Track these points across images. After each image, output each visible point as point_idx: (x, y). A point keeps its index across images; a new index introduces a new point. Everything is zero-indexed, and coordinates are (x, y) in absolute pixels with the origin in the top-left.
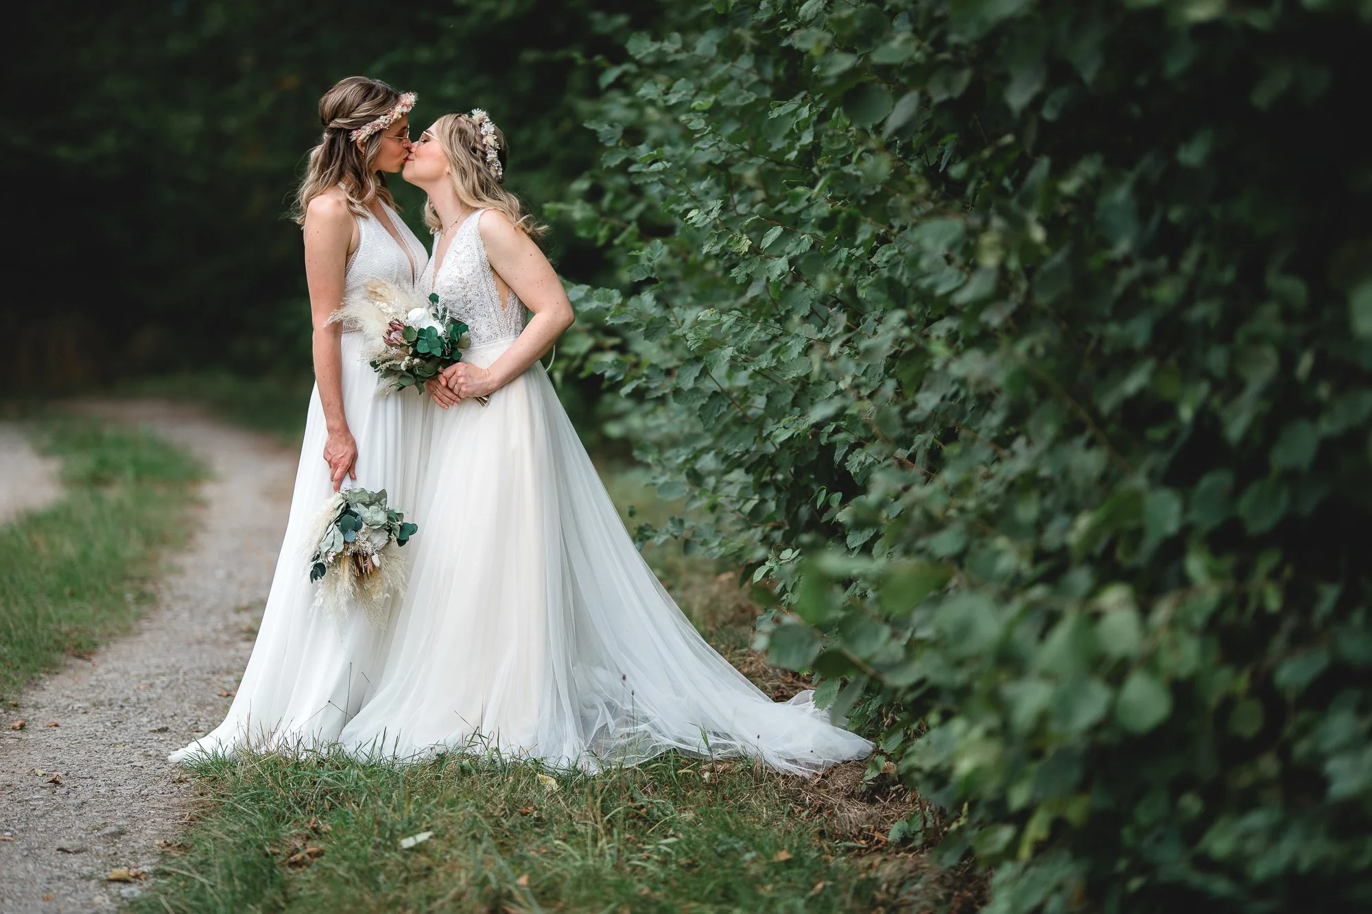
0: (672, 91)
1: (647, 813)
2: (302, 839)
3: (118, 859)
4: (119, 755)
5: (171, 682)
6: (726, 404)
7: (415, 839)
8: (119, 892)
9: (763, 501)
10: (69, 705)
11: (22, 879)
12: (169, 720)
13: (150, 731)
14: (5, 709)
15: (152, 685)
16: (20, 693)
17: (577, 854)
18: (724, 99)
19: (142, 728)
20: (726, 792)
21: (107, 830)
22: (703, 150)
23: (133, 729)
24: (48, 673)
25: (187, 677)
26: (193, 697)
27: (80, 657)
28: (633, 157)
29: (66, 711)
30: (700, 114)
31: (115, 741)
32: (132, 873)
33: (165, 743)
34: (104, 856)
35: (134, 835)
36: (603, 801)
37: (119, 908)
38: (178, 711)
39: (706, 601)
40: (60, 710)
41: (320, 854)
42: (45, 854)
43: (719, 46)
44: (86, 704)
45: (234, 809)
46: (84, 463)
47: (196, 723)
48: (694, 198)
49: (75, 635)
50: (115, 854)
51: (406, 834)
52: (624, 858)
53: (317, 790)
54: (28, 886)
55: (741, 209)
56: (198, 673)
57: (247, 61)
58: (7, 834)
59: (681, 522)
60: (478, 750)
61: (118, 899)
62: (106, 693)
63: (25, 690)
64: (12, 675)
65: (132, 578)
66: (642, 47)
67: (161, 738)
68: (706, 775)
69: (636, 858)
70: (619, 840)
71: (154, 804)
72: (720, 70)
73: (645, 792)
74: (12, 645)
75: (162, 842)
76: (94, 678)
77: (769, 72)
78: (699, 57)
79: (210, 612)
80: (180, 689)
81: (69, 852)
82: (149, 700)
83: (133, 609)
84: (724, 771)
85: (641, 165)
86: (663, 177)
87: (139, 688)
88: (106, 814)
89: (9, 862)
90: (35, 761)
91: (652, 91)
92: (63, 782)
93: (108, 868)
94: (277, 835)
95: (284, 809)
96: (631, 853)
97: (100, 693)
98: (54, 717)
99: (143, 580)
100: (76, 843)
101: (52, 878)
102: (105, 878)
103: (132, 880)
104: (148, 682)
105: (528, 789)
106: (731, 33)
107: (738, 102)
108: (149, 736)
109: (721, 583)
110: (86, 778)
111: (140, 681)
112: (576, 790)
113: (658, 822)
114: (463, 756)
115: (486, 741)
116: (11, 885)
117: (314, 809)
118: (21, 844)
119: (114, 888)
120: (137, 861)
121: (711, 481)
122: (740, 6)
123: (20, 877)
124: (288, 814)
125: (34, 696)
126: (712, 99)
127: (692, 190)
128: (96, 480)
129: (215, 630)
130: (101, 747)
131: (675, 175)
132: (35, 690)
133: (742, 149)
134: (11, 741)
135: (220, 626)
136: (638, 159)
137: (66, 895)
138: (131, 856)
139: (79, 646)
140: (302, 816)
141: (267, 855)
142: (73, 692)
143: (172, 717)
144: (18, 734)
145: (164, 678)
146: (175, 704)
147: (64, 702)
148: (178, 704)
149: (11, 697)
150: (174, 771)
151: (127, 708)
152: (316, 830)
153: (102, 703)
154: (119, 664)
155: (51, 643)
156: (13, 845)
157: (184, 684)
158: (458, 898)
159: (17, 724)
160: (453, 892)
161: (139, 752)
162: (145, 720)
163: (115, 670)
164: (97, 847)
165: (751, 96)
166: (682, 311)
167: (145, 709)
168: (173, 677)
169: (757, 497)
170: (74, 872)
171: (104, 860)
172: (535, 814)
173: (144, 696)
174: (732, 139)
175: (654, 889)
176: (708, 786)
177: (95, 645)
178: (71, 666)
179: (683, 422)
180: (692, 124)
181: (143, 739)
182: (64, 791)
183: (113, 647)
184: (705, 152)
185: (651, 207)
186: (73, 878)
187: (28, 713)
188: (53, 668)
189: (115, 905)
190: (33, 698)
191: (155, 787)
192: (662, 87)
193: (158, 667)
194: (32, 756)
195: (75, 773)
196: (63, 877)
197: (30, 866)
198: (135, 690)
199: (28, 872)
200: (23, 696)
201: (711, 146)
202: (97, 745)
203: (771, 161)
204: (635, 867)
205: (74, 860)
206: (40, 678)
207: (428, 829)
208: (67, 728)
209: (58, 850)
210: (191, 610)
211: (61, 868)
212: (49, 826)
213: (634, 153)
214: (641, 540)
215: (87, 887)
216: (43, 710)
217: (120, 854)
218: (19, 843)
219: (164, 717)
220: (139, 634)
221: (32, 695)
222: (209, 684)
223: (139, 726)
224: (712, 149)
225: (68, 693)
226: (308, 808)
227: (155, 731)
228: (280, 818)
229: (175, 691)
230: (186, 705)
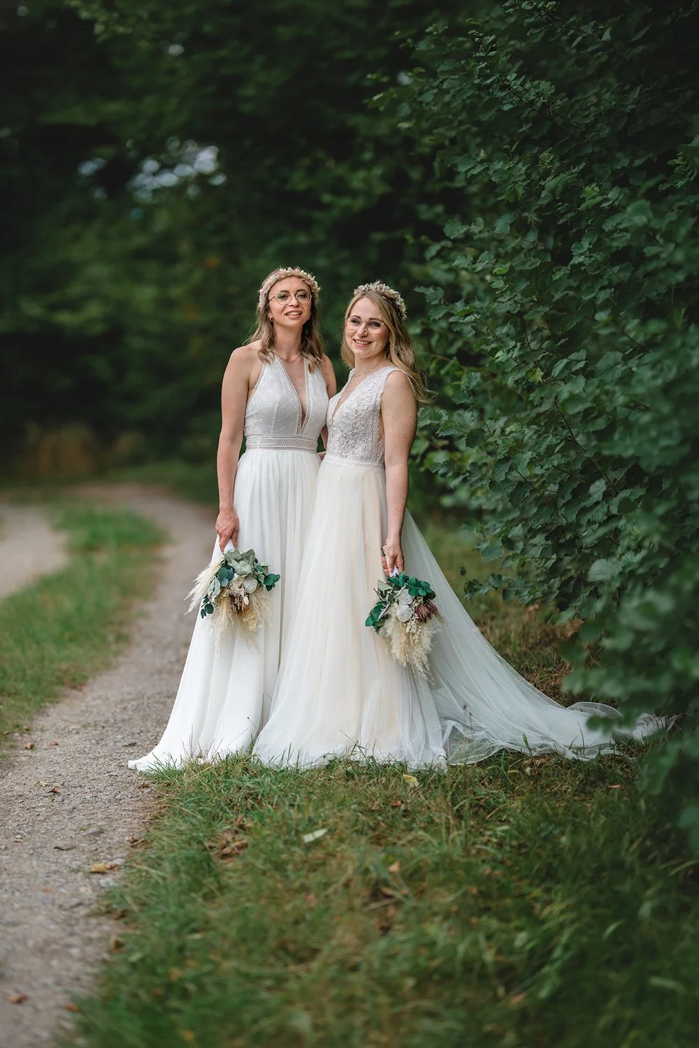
0: (478, 261)
1: (486, 802)
2: (232, 833)
3: (98, 854)
4: (101, 766)
5: (138, 705)
6: (529, 490)
7: (314, 836)
8: (98, 882)
9: (559, 560)
10: (65, 728)
11: (28, 874)
12: (137, 736)
13: (123, 746)
14: (20, 733)
15: (125, 709)
16: (31, 719)
17: (435, 842)
18: (517, 265)
19: (118, 744)
20: (543, 782)
21: (91, 830)
22: (503, 303)
23: (111, 744)
24: (52, 702)
25: (150, 701)
26: (154, 717)
27: (74, 687)
28: (452, 311)
29: (63, 732)
30: (500, 277)
31: (98, 755)
32: (108, 866)
33: (134, 755)
34: (88, 852)
35: (110, 833)
36: (453, 795)
37: (98, 896)
38: (144, 729)
39: (520, 628)
40: (60, 731)
41: (244, 846)
42: (46, 852)
43: (511, 225)
44: (78, 727)
45: (181, 812)
46: (83, 535)
47: (156, 738)
48: (498, 339)
49: (72, 671)
50: (96, 850)
51: (307, 831)
52: (470, 843)
53: (242, 793)
54: (32, 880)
55: (534, 345)
56: (157, 697)
57: (185, 247)
58: (19, 836)
59: (500, 577)
60: (358, 757)
61: (98, 888)
62: (92, 716)
63: (35, 717)
64: (25, 705)
65: (111, 623)
66: (455, 230)
67: (131, 751)
68: (528, 770)
69: (479, 842)
70: (466, 827)
71: (125, 807)
72: (513, 243)
73: (483, 784)
74: (26, 682)
75: (130, 838)
76: (84, 704)
77: (551, 243)
78: (498, 235)
79: (167, 647)
80: (145, 711)
81: (63, 850)
82: (123, 721)
83: (114, 647)
84: (541, 766)
85: (458, 317)
86: (474, 324)
87: (115, 711)
88: (90, 817)
89: (19, 860)
90: (41, 774)
91: (464, 262)
92: (59, 791)
93: (91, 862)
94: (213, 831)
95: (218, 810)
96: (475, 837)
97: (88, 717)
98: (55, 738)
99: (121, 624)
100: (68, 842)
101: (49, 873)
102: (88, 870)
103: (108, 871)
104: (123, 706)
105: (396, 787)
106: (520, 216)
107: (527, 267)
108: (122, 750)
109: (529, 613)
110: (76, 787)
111: (116, 706)
112: (432, 786)
113: (494, 809)
114: (349, 762)
115: (363, 750)
116: (19, 879)
117: (240, 809)
118: (28, 845)
119: (95, 877)
120: (111, 854)
121: (520, 545)
122: (526, 196)
123: (27, 872)
124: (221, 814)
125: (41, 722)
126: (508, 265)
127: (497, 333)
128: (90, 547)
129: (170, 662)
130: (88, 761)
131: (484, 324)
132: (42, 716)
133: (532, 301)
134: (24, 759)
135: (173, 659)
136: (455, 313)
137: (59, 887)
138: (107, 852)
139: (74, 679)
140: (231, 815)
141: (205, 849)
142: (69, 716)
143: (139, 733)
144: (29, 752)
145: (134, 703)
146: (141, 724)
147: (62, 725)
148: (143, 722)
149: (25, 723)
150: (140, 778)
151: (107, 728)
152: (241, 827)
153: (89, 725)
154: (102, 693)
155: (54, 679)
156: (22, 846)
157: (148, 706)
158: (347, 885)
159: (29, 745)
160: (343, 879)
161: (115, 764)
162: (119, 737)
163: (100, 697)
164: (82, 845)
165: (538, 261)
166: (493, 422)
167: (120, 728)
168: (141, 701)
169: (554, 556)
170: (66, 866)
171: (88, 855)
172: (403, 807)
173: (119, 717)
174: (524, 294)
175: (494, 868)
176: (530, 777)
177: (86, 678)
178: (67, 696)
179: (497, 501)
180: (494, 284)
181: (118, 753)
182: (60, 799)
183: (98, 679)
184: (505, 305)
185: (466, 343)
186: (65, 871)
187: (36, 736)
188: (54, 698)
189: (96, 894)
190: (41, 723)
191: (126, 792)
192: (470, 258)
193: (130, 693)
194: (39, 770)
195: (69, 783)
196: (58, 871)
197: (34, 863)
198: (113, 713)
199: (33, 868)
200: (34, 721)
201: (509, 300)
202: (85, 759)
203: (554, 308)
204: (479, 851)
205: (66, 856)
206: (46, 707)
207: (323, 827)
208: (64, 746)
209: (55, 848)
210: (154, 647)
211: (57, 863)
212: (49, 828)
213: (453, 309)
214: (470, 592)
215: (75, 879)
216: (47, 732)
217: (100, 850)
218: (26, 843)
219: (133, 734)
220: (117, 667)
221: (40, 721)
222: (165, 706)
223: (115, 742)
224: (509, 302)
225: (65, 717)
226: (235, 808)
227: (126, 746)
228: (215, 817)
229: (141, 713)
230: (149, 724)
